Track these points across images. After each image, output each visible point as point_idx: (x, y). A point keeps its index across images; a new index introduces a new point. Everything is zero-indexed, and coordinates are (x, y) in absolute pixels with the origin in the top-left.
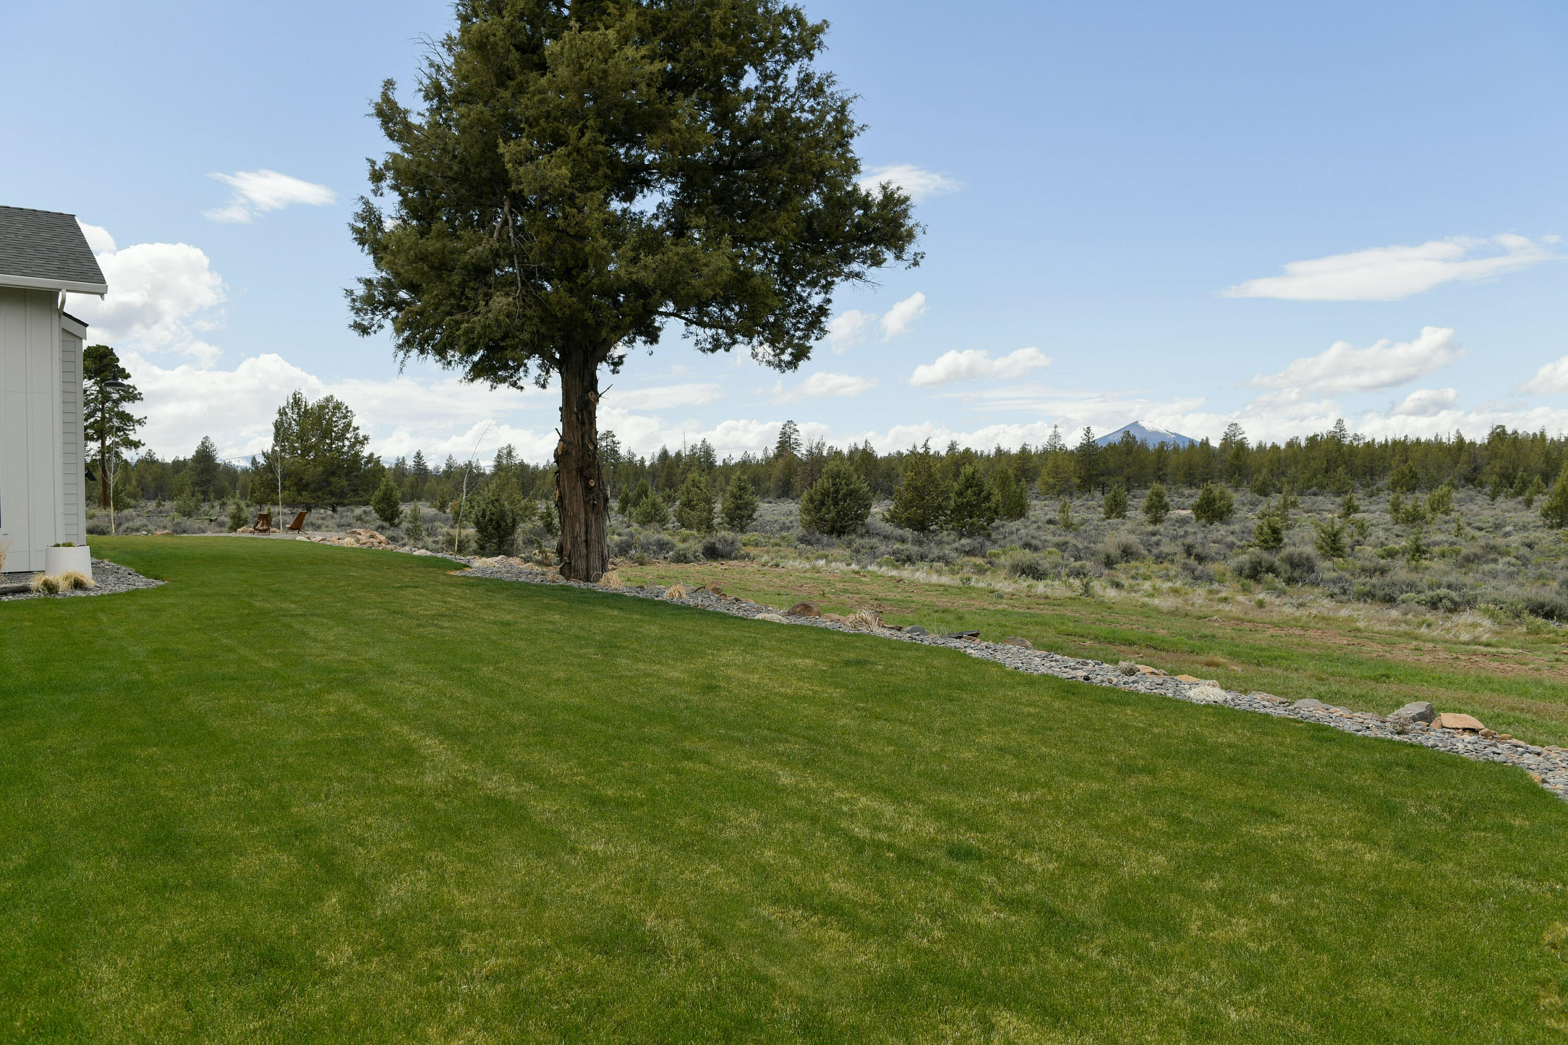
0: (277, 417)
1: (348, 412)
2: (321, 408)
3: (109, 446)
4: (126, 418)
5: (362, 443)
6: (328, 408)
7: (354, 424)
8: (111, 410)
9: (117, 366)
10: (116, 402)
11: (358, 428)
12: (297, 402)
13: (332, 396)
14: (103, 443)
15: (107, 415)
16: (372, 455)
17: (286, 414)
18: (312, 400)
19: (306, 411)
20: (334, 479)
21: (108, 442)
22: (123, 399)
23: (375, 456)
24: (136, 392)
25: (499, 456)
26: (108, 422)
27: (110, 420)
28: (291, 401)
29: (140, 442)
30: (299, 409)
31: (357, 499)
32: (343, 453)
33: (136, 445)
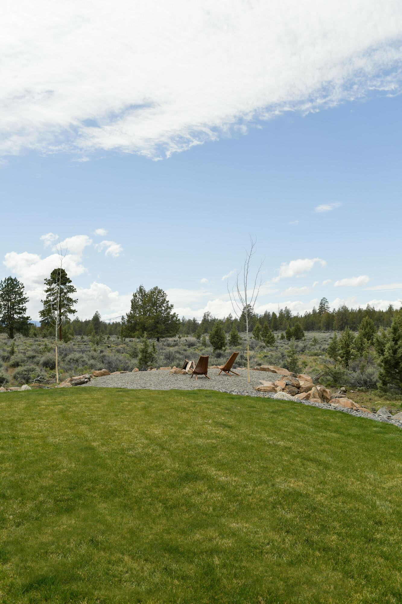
0: (132, 297)
1: (164, 294)
2: (152, 292)
3: (63, 313)
4: (70, 300)
5: (170, 308)
6: (155, 292)
7: (167, 300)
8: (64, 296)
9: (66, 277)
10: (66, 293)
11: (168, 301)
12: (141, 290)
13: (157, 287)
14: (60, 311)
15: (62, 299)
16: (175, 313)
17: (137, 296)
18: (148, 289)
19: (145, 294)
20: (159, 326)
21: (62, 311)
22: (68, 292)
23: (176, 314)
24: (74, 289)
25: (205, 316)
26: (62, 302)
27: (63, 301)
28: (139, 290)
29: (75, 310)
30: (142, 294)
31: (169, 335)
32: (162, 313)
33: (74, 312)
